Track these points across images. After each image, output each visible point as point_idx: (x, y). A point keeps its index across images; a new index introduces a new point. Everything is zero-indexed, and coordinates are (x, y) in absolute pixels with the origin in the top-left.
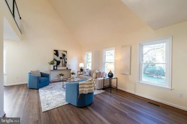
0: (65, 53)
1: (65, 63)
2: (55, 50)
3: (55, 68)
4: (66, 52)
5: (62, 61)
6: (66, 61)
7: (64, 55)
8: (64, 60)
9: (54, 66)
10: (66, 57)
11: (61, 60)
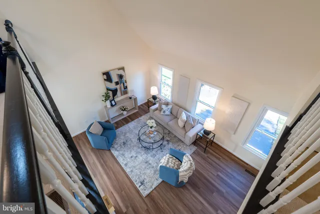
0: (121, 72)
1: (125, 89)
2: (104, 74)
3: (113, 103)
4: (123, 69)
5: (120, 88)
6: (125, 85)
7: (121, 77)
8: (122, 84)
9: (111, 101)
10: (124, 79)
11: (118, 87)
